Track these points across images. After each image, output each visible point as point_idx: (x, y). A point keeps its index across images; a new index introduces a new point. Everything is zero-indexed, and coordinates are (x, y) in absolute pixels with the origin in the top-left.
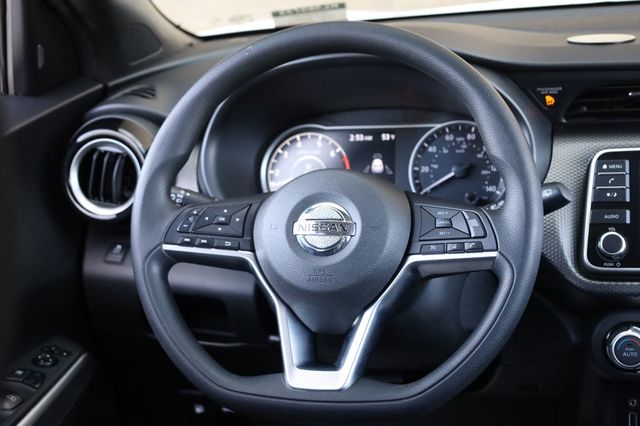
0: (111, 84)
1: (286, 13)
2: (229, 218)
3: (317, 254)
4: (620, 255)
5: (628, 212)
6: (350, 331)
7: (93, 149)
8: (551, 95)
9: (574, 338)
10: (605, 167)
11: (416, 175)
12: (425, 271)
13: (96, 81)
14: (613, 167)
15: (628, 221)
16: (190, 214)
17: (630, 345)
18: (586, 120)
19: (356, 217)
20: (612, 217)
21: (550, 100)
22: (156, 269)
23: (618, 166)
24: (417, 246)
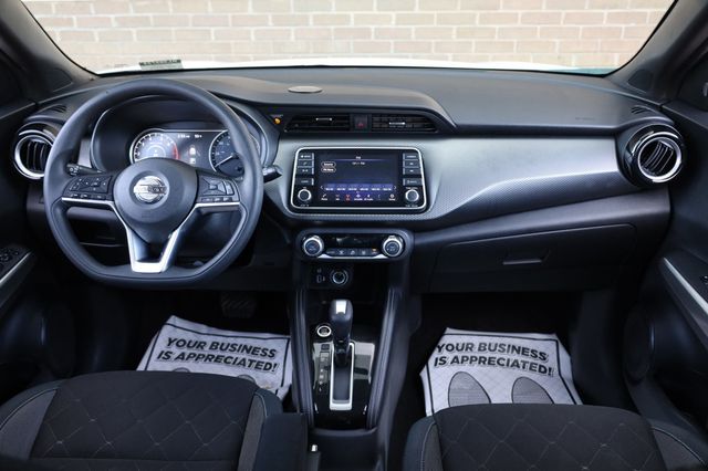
0: (41, 102)
1: (147, 64)
2: (100, 183)
3: (147, 203)
4: (308, 201)
5: (313, 180)
6: (167, 241)
7: (28, 141)
8: (278, 118)
9: (288, 241)
10: (302, 156)
11: (213, 157)
12: (204, 212)
13: (31, 101)
14: (306, 156)
15: (313, 184)
16: (77, 181)
17: (312, 245)
18: (298, 131)
19: (167, 184)
20: (305, 182)
21: (278, 121)
22: (59, 211)
23: (309, 157)
24: (200, 199)
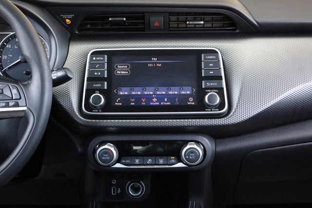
4: (101, 106)
5: (106, 83)
8: (69, 19)
9: (80, 150)
10: (94, 58)
14: (98, 59)
15: (106, 88)
17: (106, 153)
20: (97, 85)
23: (101, 58)
